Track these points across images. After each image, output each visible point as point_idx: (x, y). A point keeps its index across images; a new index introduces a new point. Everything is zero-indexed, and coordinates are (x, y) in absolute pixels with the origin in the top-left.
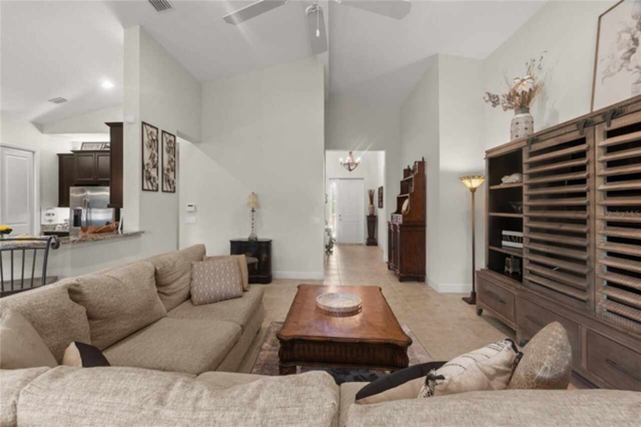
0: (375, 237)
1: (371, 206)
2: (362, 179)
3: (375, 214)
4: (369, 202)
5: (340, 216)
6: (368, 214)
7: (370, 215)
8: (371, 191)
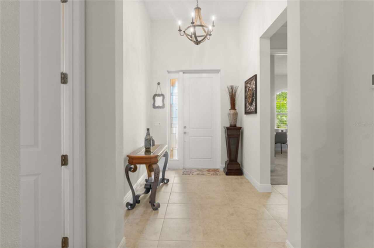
0: (239, 160)
1: (233, 111)
2: (218, 71)
3: (238, 125)
4: (229, 106)
5: (185, 127)
6: (228, 125)
7: (231, 126)
8: (232, 87)
